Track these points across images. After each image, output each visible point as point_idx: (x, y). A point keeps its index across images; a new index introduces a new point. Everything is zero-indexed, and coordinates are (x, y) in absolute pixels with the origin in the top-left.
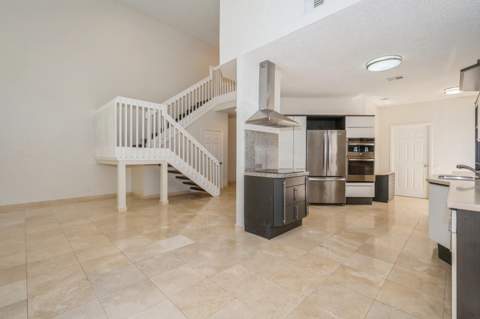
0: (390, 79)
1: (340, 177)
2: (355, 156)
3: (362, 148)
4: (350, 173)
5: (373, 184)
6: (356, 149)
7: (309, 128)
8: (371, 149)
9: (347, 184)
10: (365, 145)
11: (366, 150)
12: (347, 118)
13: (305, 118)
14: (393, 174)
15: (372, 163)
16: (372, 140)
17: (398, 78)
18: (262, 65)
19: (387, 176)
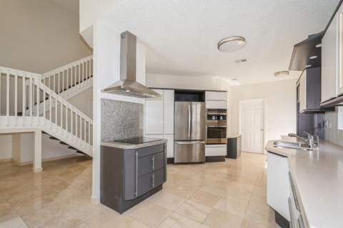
0: (237, 62)
1: (202, 140)
2: (213, 123)
3: (218, 117)
4: (208, 137)
5: (226, 145)
6: (214, 118)
7: (177, 99)
8: (225, 117)
9: (206, 146)
10: (220, 115)
11: (221, 118)
12: (206, 92)
13: (173, 91)
14: (240, 137)
15: (225, 128)
16: (225, 111)
17: (243, 61)
18: (123, 36)
19: (236, 138)
